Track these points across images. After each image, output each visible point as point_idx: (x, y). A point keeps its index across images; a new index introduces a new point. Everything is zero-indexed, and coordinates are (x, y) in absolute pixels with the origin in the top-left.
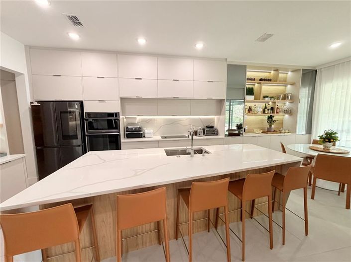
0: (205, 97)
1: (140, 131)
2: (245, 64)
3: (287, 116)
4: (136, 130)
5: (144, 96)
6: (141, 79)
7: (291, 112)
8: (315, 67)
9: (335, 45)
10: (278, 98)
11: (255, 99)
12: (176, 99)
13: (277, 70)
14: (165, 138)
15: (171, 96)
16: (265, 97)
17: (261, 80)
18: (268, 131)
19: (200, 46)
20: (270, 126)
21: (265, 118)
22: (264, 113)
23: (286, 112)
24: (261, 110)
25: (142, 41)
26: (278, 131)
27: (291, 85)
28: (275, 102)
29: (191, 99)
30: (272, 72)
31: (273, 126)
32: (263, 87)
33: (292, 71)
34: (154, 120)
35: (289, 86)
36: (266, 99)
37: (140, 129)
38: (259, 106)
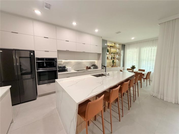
0: (94, 52)
1: (65, 68)
2: (107, 40)
3: (117, 60)
4: (63, 68)
5: (70, 50)
6: (68, 41)
7: (119, 59)
8: (124, 44)
9: (133, 38)
10: (115, 54)
11: (109, 54)
12: (84, 52)
13: (115, 43)
14: (78, 71)
15: (82, 51)
16: (112, 53)
17: (110, 46)
18: (113, 66)
19: (97, 31)
20: (113, 64)
21: (112, 61)
22: (111, 59)
23: (117, 59)
24: (111, 58)
25: (74, 24)
26: (115, 66)
27: (118, 49)
28: (114, 55)
29: (88, 53)
30: (113, 44)
31: (114, 64)
32: (112, 49)
33: (118, 44)
34: (71, 62)
35: (118, 50)
36: (112, 54)
37: (65, 67)
38: (110, 57)
